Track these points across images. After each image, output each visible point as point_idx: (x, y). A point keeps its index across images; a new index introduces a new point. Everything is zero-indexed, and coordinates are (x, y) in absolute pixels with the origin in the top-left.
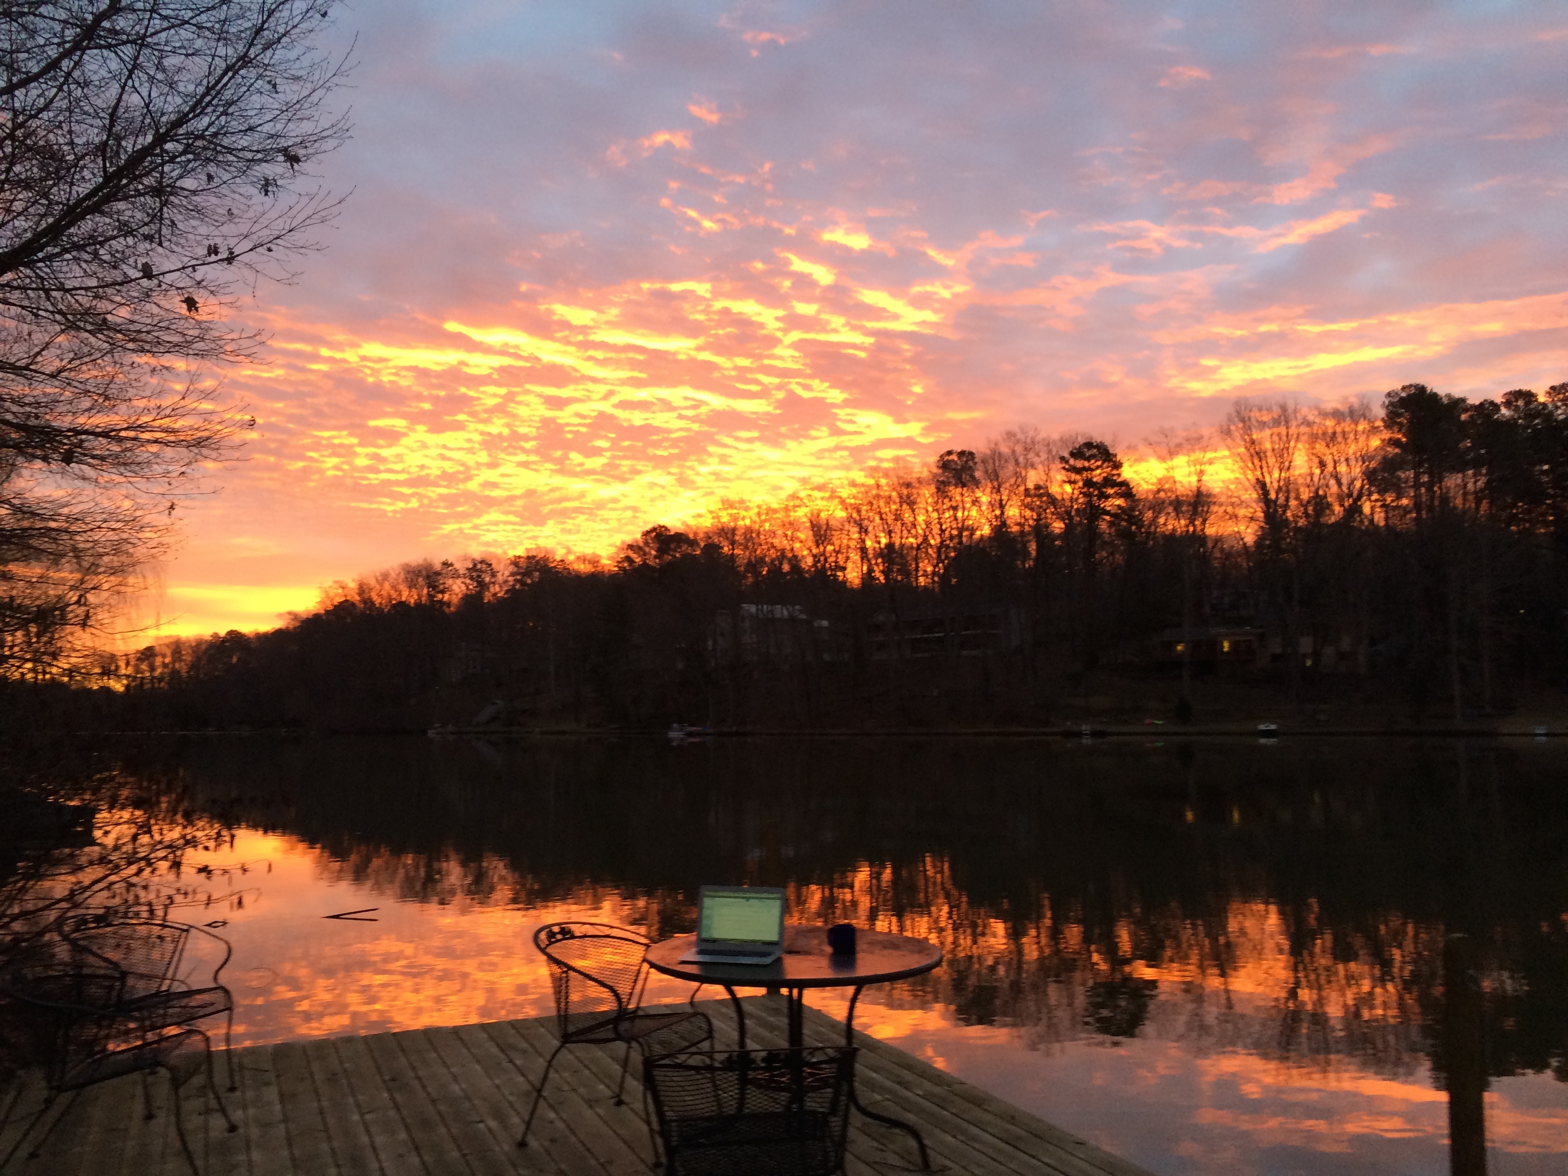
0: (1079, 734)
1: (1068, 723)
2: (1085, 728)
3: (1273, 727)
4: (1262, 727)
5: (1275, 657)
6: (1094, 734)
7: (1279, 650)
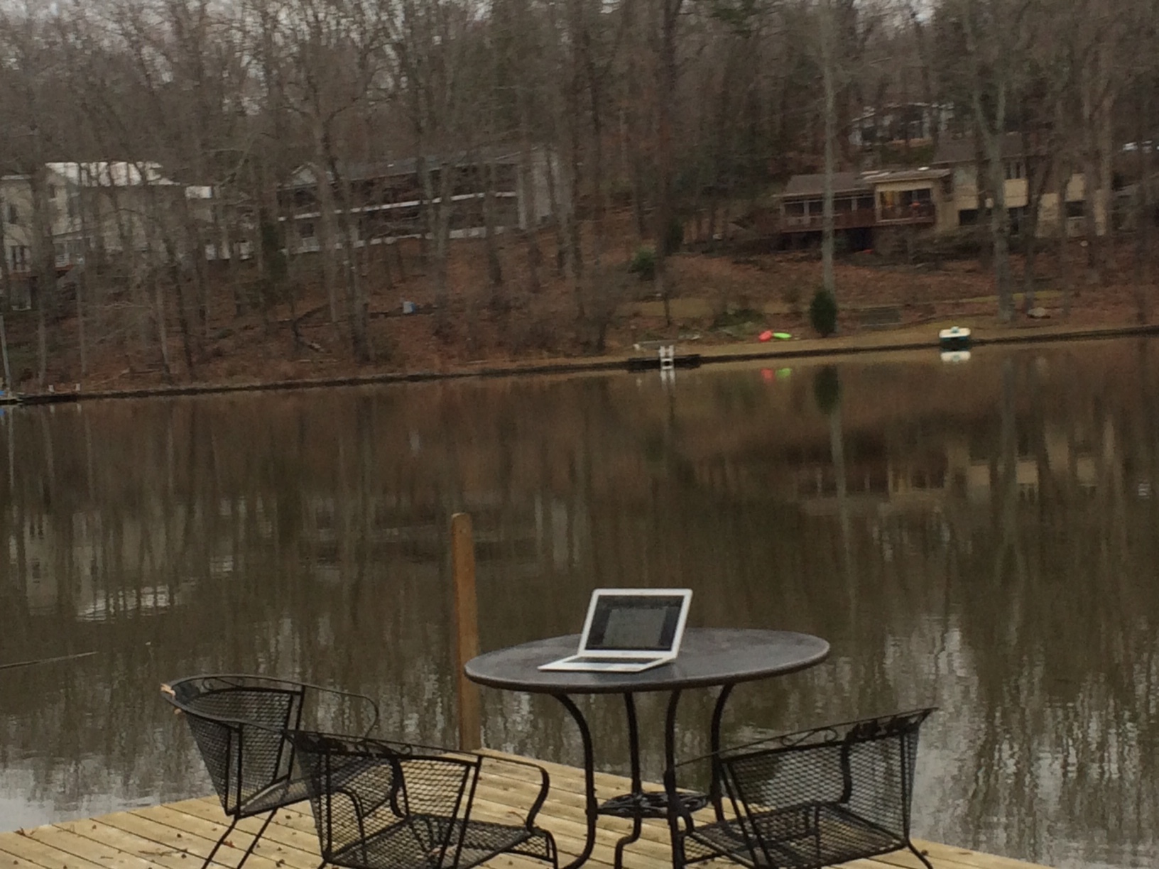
0: (656, 364)
1: (637, 346)
2: (666, 353)
3: (964, 332)
4: (946, 334)
5: (966, 216)
6: (679, 363)
7: (972, 204)
